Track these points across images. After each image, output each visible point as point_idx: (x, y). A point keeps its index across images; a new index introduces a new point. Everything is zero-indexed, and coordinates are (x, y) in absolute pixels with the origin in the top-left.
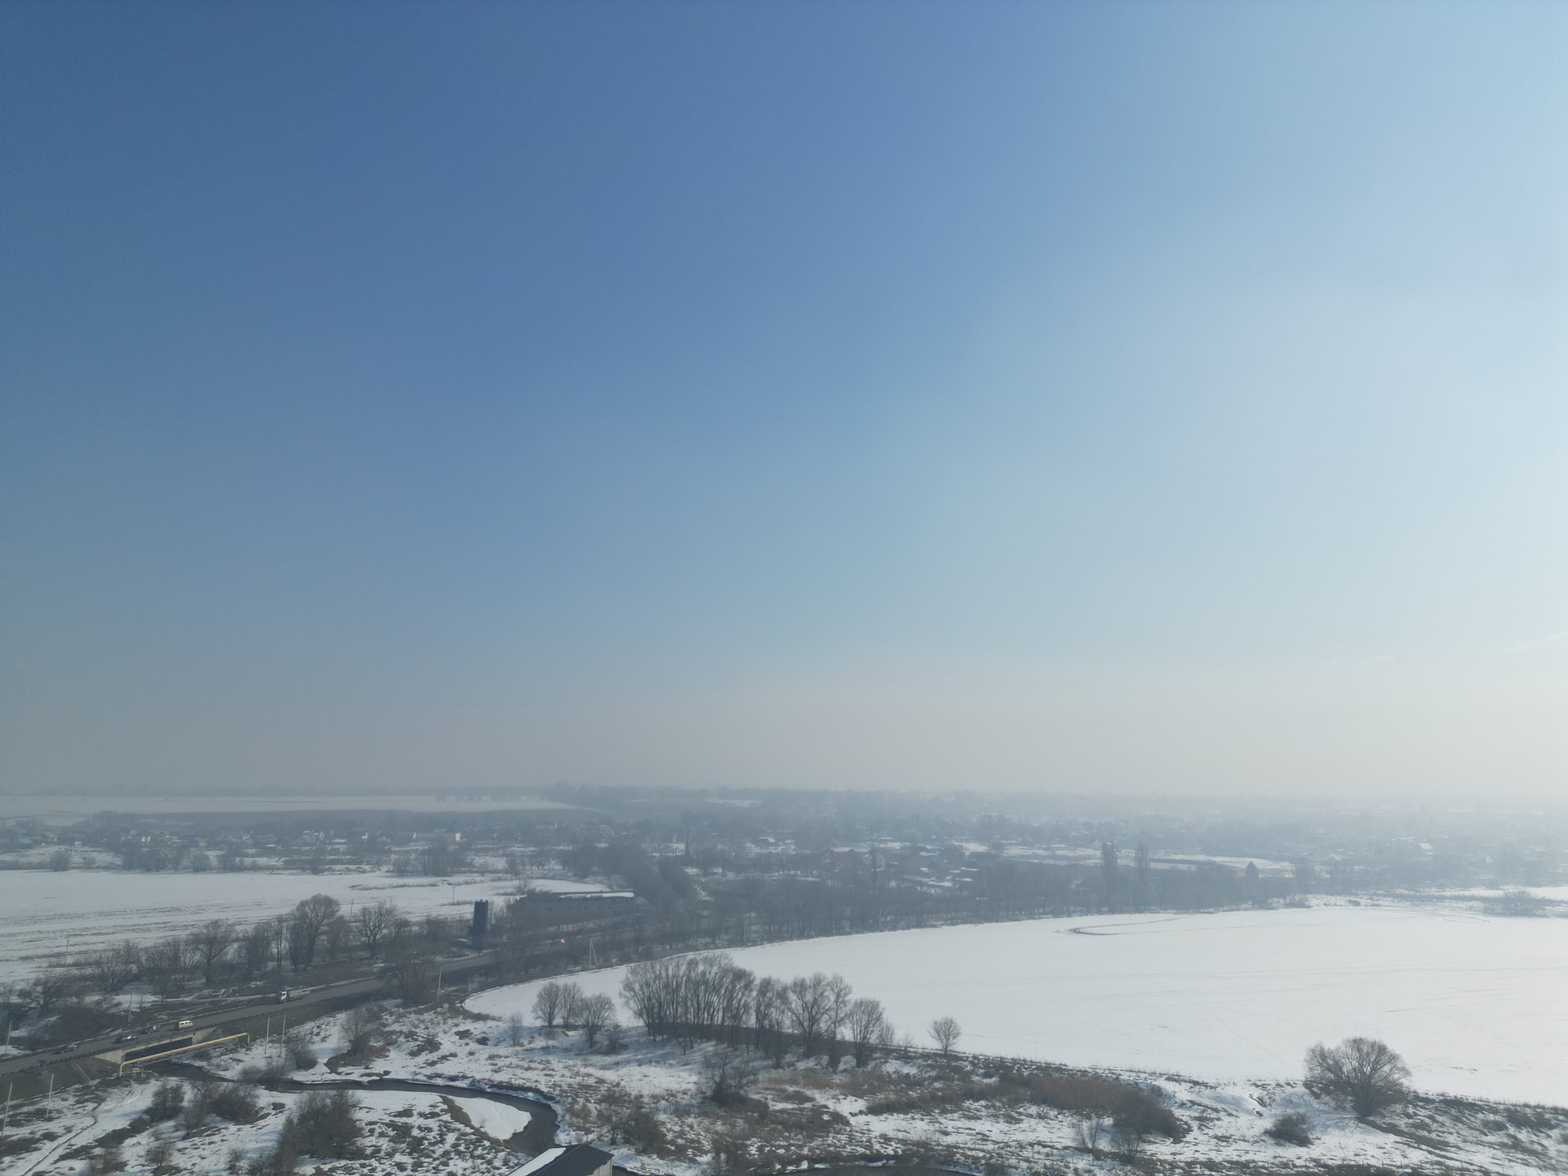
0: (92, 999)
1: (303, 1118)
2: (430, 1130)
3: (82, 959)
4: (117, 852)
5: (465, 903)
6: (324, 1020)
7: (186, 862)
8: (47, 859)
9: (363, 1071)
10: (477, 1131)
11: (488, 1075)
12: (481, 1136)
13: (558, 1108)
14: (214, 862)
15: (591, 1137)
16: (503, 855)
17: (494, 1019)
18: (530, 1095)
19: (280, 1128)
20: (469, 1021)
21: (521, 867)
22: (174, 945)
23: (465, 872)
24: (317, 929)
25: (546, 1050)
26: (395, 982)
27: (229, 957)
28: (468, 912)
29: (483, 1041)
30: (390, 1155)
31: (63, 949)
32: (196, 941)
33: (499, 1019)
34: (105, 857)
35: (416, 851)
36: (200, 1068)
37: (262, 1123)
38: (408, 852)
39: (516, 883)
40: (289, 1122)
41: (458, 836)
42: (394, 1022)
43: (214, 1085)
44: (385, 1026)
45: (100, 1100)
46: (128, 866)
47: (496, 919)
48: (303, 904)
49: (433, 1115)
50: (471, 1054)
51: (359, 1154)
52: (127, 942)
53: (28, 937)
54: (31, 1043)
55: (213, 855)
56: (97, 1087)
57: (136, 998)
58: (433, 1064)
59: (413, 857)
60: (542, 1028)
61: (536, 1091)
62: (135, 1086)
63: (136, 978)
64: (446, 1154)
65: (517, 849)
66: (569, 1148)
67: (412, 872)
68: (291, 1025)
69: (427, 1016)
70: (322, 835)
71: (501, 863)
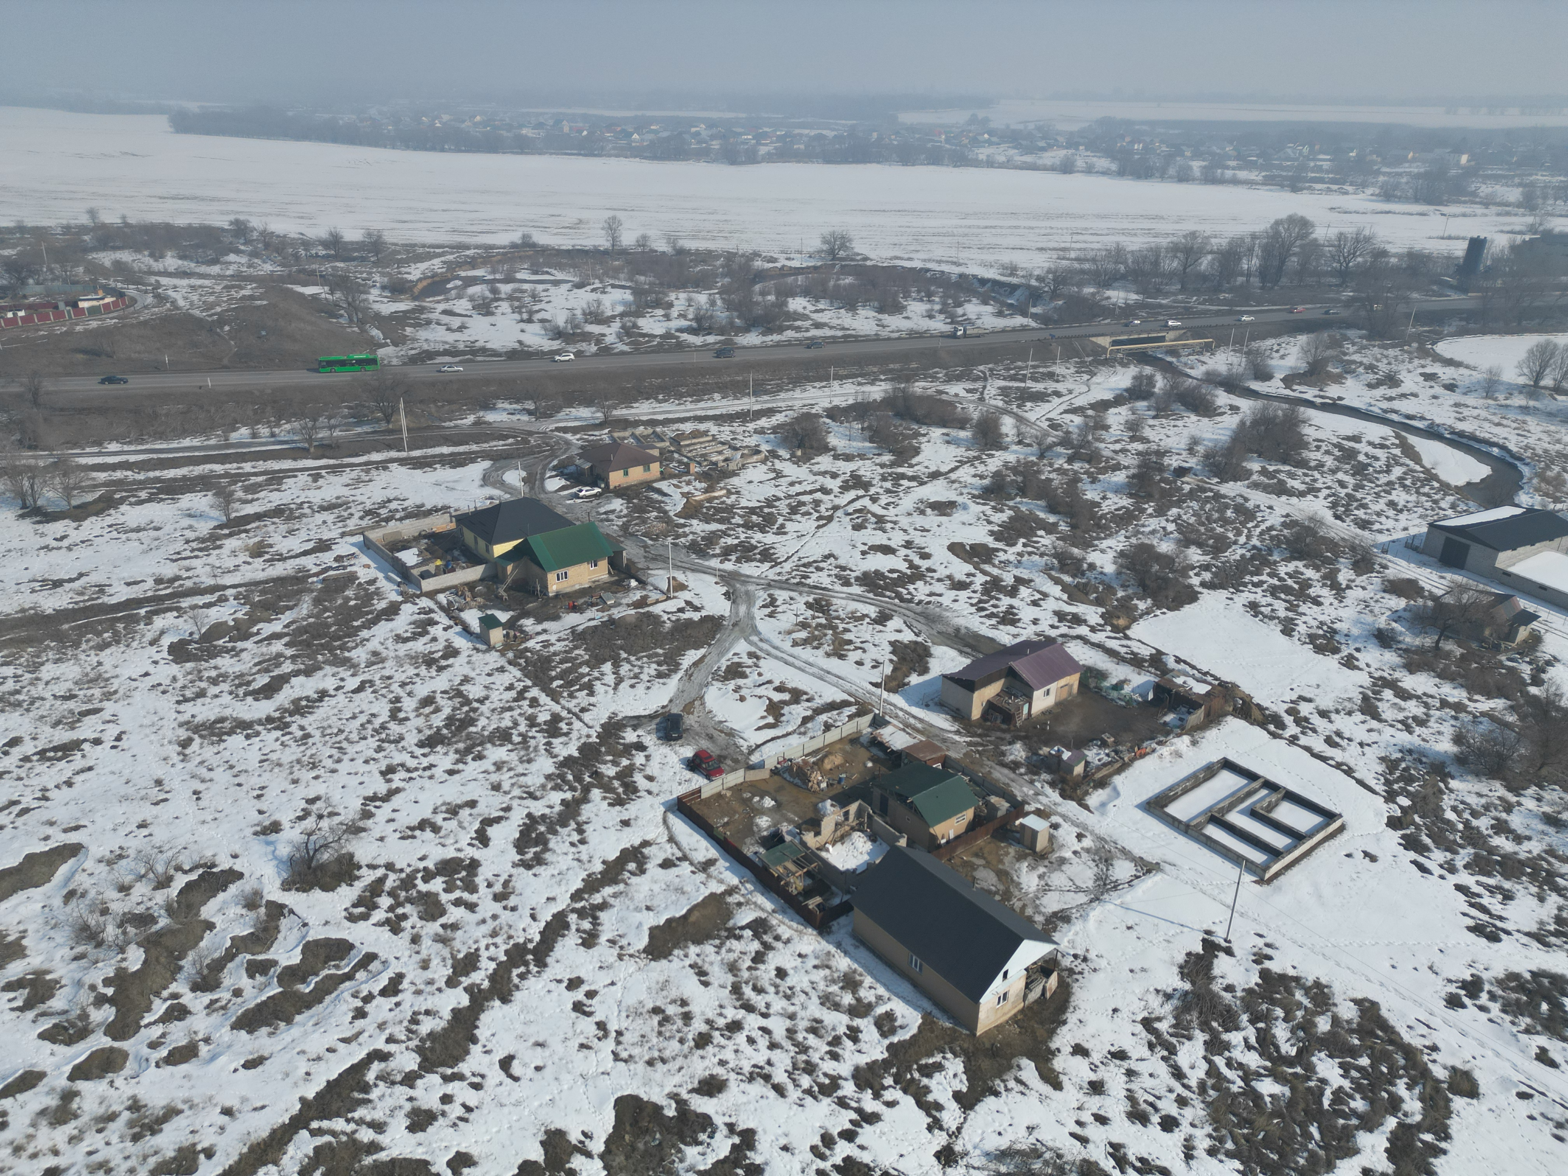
0: (1088, 290)
1: (1256, 423)
2: (1377, 459)
3: (1081, 254)
4: (1113, 158)
5: (1457, 238)
6: (1285, 339)
7: (1172, 171)
8: (1057, 162)
9: (1317, 393)
10: (1427, 471)
11: (1449, 422)
12: (1430, 476)
13: (1526, 471)
14: (1197, 172)
15: (1559, 506)
16: (1520, 185)
17: (1467, 367)
18: (1495, 451)
19: (1234, 426)
20: (1438, 364)
21: (1540, 201)
22: (1156, 251)
23: (1465, 202)
24: (1289, 250)
25: (1525, 409)
26: (1363, 313)
27: (1203, 267)
28: (1460, 249)
29: (1451, 387)
30: (1334, 472)
31: (1067, 245)
32: (1175, 249)
33: (1474, 369)
34: (1103, 163)
35: (1409, 174)
36: (1171, 363)
37: (1219, 419)
38: (1400, 174)
39: (1530, 220)
40: (1242, 423)
41: (1464, 159)
42: (1355, 352)
43: (1181, 379)
44: (1345, 354)
45: (1093, 374)
46: (1121, 173)
47: (1493, 260)
48: (1278, 223)
49: (1382, 446)
50: (1435, 397)
51: (1303, 464)
52: (1118, 244)
53: (1043, 231)
54: (1044, 319)
55: (1196, 165)
56: (1091, 363)
57: (1122, 294)
58: (1391, 399)
59: (1404, 180)
60: (1525, 386)
61: (1503, 448)
62: (1119, 368)
63: (1123, 277)
64: (1390, 483)
65: (1541, 178)
66: (1530, 510)
67: (1400, 198)
68: (1253, 338)
69: (1391, 352)
70: (1306, 150)
71: (1514, 194)
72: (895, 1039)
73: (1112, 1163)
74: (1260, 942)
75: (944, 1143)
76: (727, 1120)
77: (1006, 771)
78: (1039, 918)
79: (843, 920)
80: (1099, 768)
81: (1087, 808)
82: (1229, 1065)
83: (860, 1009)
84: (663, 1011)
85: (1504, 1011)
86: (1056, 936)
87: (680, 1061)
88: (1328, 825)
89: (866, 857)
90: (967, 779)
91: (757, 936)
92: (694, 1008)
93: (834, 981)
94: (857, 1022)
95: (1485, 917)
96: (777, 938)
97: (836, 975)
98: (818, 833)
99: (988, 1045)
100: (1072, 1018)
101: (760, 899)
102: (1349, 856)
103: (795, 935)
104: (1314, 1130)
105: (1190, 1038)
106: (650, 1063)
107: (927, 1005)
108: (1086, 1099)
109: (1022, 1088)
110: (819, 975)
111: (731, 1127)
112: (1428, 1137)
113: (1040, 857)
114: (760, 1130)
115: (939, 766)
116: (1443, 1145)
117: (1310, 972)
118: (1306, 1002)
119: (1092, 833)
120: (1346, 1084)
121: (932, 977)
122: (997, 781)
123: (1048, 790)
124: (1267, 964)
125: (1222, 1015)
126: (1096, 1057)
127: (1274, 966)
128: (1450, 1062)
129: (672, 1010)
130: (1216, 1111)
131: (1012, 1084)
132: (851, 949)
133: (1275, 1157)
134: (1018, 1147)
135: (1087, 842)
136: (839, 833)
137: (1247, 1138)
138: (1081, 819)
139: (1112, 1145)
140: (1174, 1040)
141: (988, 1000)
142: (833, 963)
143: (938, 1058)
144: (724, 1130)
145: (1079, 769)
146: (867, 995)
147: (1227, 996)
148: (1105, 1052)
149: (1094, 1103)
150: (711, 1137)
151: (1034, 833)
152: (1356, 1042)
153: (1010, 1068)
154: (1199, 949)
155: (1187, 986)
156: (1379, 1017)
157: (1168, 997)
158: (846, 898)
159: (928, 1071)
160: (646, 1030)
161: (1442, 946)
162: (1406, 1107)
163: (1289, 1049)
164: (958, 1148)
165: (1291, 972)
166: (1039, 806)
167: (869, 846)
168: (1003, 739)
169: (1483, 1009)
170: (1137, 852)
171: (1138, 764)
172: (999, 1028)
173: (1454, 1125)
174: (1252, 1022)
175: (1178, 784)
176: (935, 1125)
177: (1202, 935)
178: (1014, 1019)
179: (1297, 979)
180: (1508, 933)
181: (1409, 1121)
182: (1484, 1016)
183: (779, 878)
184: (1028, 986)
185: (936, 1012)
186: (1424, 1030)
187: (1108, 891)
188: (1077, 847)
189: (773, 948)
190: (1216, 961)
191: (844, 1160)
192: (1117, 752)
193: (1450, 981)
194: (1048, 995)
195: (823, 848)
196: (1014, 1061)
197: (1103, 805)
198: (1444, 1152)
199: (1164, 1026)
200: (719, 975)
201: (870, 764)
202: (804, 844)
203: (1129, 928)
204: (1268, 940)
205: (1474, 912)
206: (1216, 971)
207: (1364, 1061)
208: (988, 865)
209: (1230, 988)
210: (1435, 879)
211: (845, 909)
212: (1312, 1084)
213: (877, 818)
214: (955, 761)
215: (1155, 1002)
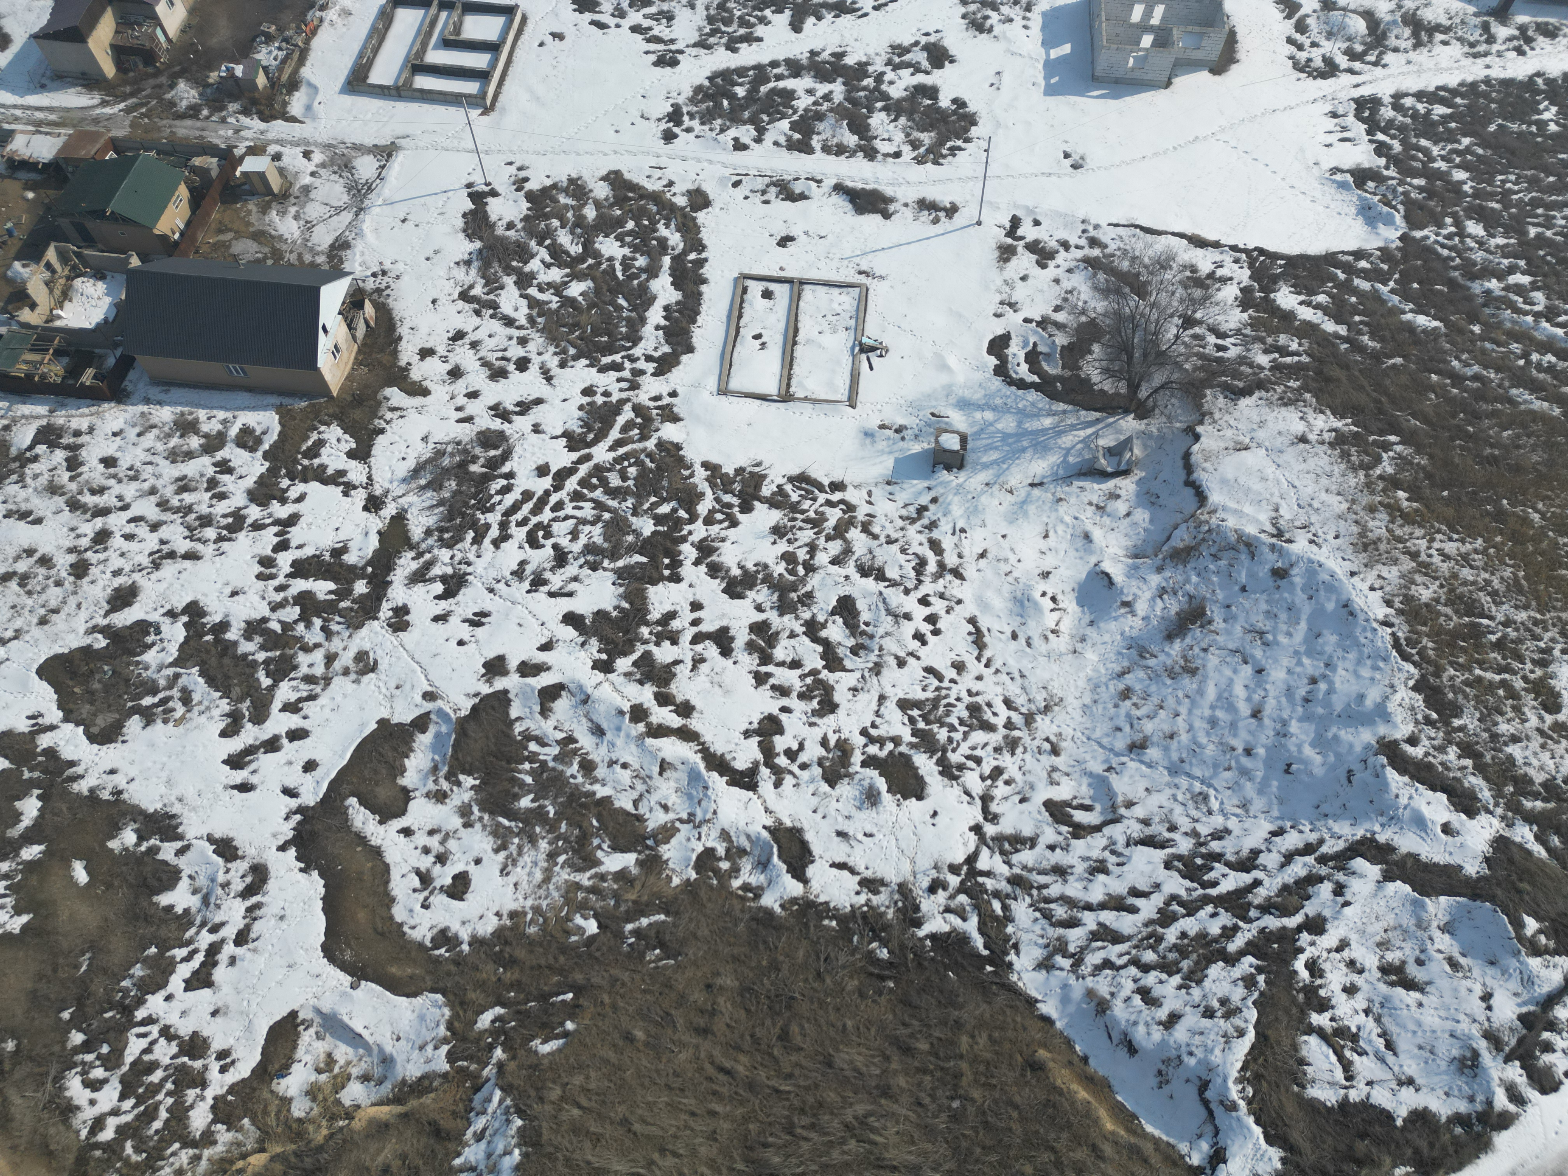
72: (266, 446)
73: (499, 421)
74: (512, 169)
75: (365, 496)
76: (162, 611)
77: (189, 122)
78: (321, 259)
79: (132, 375)
80: (280, 69)
81: (294, 120)
82: (541, 290)
83: (213, 444)
84: (15, 573)
85: (702, 123)
86: (347, 267)
87: (72, 601)
88: (511, 21)
89: (108, 300)
90: (153, 153)
91: (53, 445)
92: (44, 549)
93: (169, 436)
94: (219, 455)
95: (661, 47)
96: (77, 433)
97: (166, 429)
98: (33, 306)
99: (349, 398)
100: (403, 330)
101: (26, 409)
102: (541, 44)
103: (94, 419)
104: (622, 301)
105: (502, 287)
106: (43, 622)
107: (275, 400)
108: (453, 386)
109: (399, 413)
110: (149, 439)
111: (171, 614)
112: (692, 256)
113: (283, 198)
114: (199, 597)
115: (111, 155)
116: (703, 255)
117: (561, 173)
118: (570, 201)
119: (316, 144)
120: (626, 251)
121: (259, 373)
122: (187, 138)
123: (245, 121)
124: (528, 186)
125: (516, 253)
126: (441, 350)
127: (533, 185)
128: (684, 190)
129: (22, 567)
130: (550, 332)
131: (389, 415)
132: (162, 397)
133: (605, 339)
134: (423, 458)
135: (318, 157)
136: (57, 292)
137: (580, 338)
138: (297, 135)
139: (491, 408)
140: (491, 297)
141: (324, 360)
142: (154, 420)
143: (314, 436)
144: (168, 620)
145: (261, 81)
146: (211, 427)
147: (511, 233)
148: (446, 341)
149: (461, 386)
150: (158, 632)
151: (262, 175)
152: (619, 212)
153: (379, 404)
154: (469, 205)
155: (478, 244)
156: (625, 181)
157: (468, 263)
158: (118, 353)
159: (314, 452)
160: (11, 599)
161: (642, 92)
162: (671, 243)
163: (575, 249)
164: (378, 492)
165: (548, 182)
166: (248, 144)
167: (101, 286)
168: (160, 86)
169: (689, 130)
170: (369, 141)
171: (316, 43)
172: (349, 378)
173: (705, 236)
174: (540, 244)
175: (364, 47)
176: (348, 488)
177: (465, 191)
178: (358, 363)
179: (555, 186)
180: (681, 52)
181: (677, 252)
182: (691, 136)
183: (29, 377)
184: (350, 327)
185: (286, 401)
186: (657, 173)
187: (365, 195)
188: (312, 168)
189: (81, 446)
190: (488, 208)
191: (292, 566)
192: (286, 40)
193: (659, 120)
194: (372, 324)
195: (51, 318)
196: (380, 396)
197: (308, 108)
198: (706, 260)
199: (478, 291)
200: (42, 505)
201: (30, 195)
202: (26, 326)
203: (404, 221)
204: (518, 164)
205: (653, 47)
206: (493, 218)
207: (630, 225)
208: (238, 235)
209: (510, 226)
210: (613, 31)
211: (126, 364)
212: (604, 266)
213: (87, 252)
214: (124, 139)
215: (460, 274)
